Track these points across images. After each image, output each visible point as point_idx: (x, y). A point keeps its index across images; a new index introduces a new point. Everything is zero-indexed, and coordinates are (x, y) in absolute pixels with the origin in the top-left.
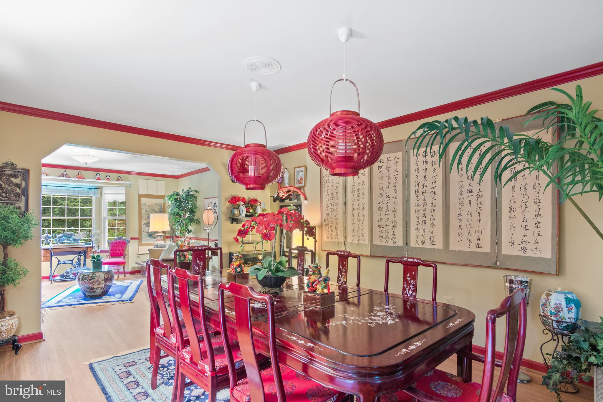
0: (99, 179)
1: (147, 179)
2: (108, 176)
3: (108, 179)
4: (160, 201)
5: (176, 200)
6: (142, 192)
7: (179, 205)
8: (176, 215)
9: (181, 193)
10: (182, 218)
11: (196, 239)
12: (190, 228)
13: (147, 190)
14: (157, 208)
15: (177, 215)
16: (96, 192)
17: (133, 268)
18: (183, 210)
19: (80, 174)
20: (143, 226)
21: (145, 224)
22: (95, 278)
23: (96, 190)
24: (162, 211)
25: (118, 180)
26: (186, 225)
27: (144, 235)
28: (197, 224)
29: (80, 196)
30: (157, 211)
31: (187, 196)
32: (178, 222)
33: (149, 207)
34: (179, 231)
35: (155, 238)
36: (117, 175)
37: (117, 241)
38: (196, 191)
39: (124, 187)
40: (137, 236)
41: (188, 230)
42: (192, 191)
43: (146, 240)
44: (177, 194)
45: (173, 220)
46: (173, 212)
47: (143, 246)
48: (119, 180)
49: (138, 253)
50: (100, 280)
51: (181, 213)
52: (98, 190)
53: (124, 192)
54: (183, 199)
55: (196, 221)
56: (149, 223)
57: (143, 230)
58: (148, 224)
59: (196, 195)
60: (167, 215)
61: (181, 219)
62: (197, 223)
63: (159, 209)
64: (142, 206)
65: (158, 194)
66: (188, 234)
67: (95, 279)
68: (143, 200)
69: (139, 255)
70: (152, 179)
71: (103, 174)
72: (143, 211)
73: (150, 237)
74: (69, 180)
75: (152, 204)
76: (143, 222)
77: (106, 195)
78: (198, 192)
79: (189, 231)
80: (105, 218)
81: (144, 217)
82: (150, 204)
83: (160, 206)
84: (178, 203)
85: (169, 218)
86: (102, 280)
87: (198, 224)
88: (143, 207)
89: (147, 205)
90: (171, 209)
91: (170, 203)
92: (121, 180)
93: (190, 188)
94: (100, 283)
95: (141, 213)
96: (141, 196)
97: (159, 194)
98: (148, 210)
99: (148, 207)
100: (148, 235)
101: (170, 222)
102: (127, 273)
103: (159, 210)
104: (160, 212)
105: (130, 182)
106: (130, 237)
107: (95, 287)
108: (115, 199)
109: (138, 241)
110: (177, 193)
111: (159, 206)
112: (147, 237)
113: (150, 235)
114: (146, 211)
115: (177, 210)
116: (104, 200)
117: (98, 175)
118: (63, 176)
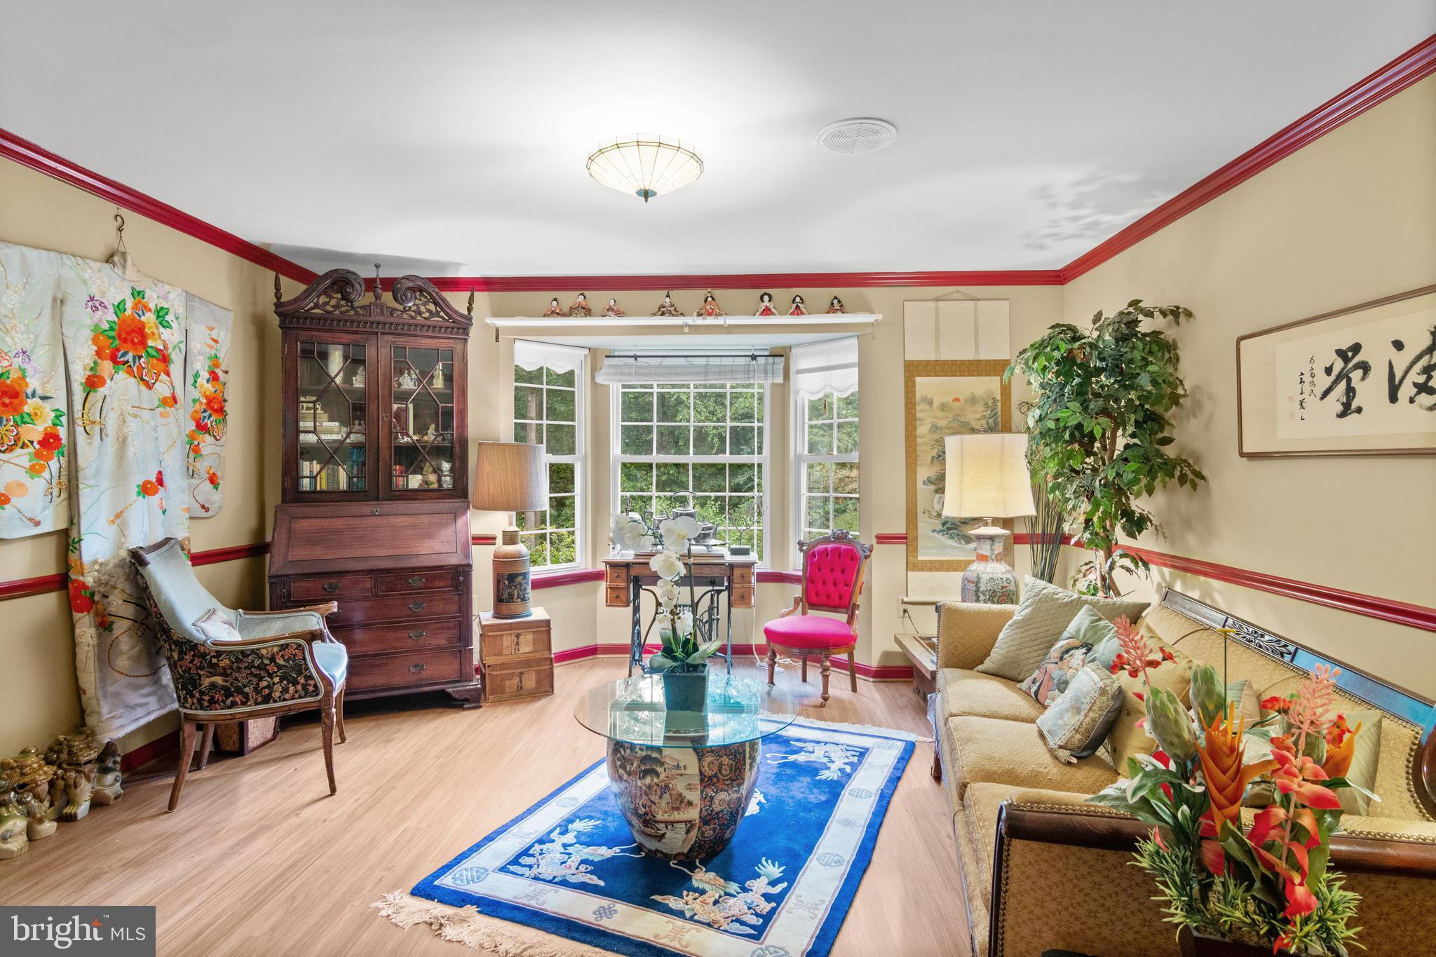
0: (767, 312)
1: (937, 300)
2: (798, 299)
3: (798, 311)
4: (988, 385)
5: (1067, 364)
6: (919, 351)
7: (1080, 393)
8: (1067, 437)
9: (1088, 330)
10: (1095, 454)
11: (1173, 567)
12: (1139, 505)
13: (937, 342)
14: (974, 415)
15: (1070, 442)
16: (769, 367)
17: (887, 655)
18: (1105, 412)
19: (710, 299)
20: (924, 491)
21: (929, 481)
22: (660, 769)
23: (771, 360)
24: (1000, 423)
25: (831, 310)
26: (1120, 491)
27: (925, 526)
28: (1188, 485)
29: (728, 386)
30: (977, 425)
31: (1121, 339)
32: (1077, 473)
33: (943, 414)
34: (1082, 519)
35: (968, 539)
36: (827, 293)
37: (830, 546)
38: (1175, 313)
39: (855, 341)
40: (900, 529)
41: (1127, 513)
42: (1150, 314)
43: (932, 547)
44: (1070, 334)
45: (1052, 467)
46: (1051, 425)
47: (922, 570)
48: (835, 311)
49: (906, 599)
50: (679, 786)
51: (1097, 426)
52: (777, 359)
53: (854, 358)
54: (1102, 360)
55: (1177, 473)
56: (941, 478)
57: (921, 505)
58: (939, 481)
59: (1170, 334)
60: (1019, 444)
61: (1090, 460)
62: (1183, 480)
63: (984, 417)
64: (918, 408)
65: (982, 358)
66: (1131, 535)
67: (658, 775)
68: (924, 384)
69: (908, 607)
70: (957, 296)
71: (782, 295)
72: (922, 430)
73: (952, 537)
74: (682, 327)
75: (956, 400)
76: (923, 473)
77: (801, 376)
78: (1189, 314)
79: (1136, 524)
80: (799, 459)
81: (925, 453)
82: (950, 399)
83: (990, 404)
84: (1077, 380)
85: (1031, 456)
86: (690, 787)
87: (1194, 486)
88: (922, 411)
89: (936, 404)
90: (1037, 412)
91: (1035, 380)
92: (842, 310)
93: (1134, 303)
94: (680, 802)
95: (916, 437)
96: (914, 369)
97: (984, 356)
98: (942, 423)
99: (939, 414)
100: (940, 527)
101: (1033, 474)
102: (865, 671)
103: (984, 422)
104: (991, 430)
105: (872, 312)
106: (875, 532)
107: (659, 817)
108: (828, 390)
109: (901, 549)
110: (1071, 328)
111: (986, 404)
112: (939, 536)
113: (949, 529)
114: (935, 428)
115: (1072, 414)
116: (797, 392)
117: (766, 298)
118: (663, 314)
